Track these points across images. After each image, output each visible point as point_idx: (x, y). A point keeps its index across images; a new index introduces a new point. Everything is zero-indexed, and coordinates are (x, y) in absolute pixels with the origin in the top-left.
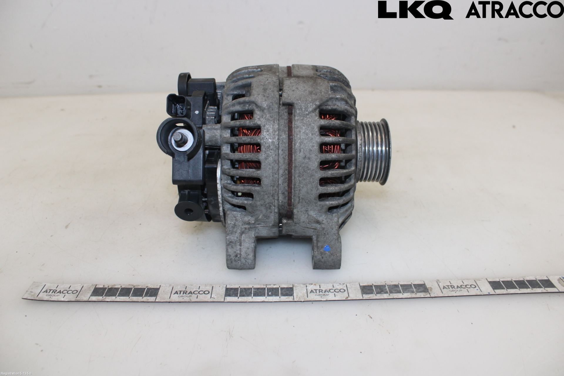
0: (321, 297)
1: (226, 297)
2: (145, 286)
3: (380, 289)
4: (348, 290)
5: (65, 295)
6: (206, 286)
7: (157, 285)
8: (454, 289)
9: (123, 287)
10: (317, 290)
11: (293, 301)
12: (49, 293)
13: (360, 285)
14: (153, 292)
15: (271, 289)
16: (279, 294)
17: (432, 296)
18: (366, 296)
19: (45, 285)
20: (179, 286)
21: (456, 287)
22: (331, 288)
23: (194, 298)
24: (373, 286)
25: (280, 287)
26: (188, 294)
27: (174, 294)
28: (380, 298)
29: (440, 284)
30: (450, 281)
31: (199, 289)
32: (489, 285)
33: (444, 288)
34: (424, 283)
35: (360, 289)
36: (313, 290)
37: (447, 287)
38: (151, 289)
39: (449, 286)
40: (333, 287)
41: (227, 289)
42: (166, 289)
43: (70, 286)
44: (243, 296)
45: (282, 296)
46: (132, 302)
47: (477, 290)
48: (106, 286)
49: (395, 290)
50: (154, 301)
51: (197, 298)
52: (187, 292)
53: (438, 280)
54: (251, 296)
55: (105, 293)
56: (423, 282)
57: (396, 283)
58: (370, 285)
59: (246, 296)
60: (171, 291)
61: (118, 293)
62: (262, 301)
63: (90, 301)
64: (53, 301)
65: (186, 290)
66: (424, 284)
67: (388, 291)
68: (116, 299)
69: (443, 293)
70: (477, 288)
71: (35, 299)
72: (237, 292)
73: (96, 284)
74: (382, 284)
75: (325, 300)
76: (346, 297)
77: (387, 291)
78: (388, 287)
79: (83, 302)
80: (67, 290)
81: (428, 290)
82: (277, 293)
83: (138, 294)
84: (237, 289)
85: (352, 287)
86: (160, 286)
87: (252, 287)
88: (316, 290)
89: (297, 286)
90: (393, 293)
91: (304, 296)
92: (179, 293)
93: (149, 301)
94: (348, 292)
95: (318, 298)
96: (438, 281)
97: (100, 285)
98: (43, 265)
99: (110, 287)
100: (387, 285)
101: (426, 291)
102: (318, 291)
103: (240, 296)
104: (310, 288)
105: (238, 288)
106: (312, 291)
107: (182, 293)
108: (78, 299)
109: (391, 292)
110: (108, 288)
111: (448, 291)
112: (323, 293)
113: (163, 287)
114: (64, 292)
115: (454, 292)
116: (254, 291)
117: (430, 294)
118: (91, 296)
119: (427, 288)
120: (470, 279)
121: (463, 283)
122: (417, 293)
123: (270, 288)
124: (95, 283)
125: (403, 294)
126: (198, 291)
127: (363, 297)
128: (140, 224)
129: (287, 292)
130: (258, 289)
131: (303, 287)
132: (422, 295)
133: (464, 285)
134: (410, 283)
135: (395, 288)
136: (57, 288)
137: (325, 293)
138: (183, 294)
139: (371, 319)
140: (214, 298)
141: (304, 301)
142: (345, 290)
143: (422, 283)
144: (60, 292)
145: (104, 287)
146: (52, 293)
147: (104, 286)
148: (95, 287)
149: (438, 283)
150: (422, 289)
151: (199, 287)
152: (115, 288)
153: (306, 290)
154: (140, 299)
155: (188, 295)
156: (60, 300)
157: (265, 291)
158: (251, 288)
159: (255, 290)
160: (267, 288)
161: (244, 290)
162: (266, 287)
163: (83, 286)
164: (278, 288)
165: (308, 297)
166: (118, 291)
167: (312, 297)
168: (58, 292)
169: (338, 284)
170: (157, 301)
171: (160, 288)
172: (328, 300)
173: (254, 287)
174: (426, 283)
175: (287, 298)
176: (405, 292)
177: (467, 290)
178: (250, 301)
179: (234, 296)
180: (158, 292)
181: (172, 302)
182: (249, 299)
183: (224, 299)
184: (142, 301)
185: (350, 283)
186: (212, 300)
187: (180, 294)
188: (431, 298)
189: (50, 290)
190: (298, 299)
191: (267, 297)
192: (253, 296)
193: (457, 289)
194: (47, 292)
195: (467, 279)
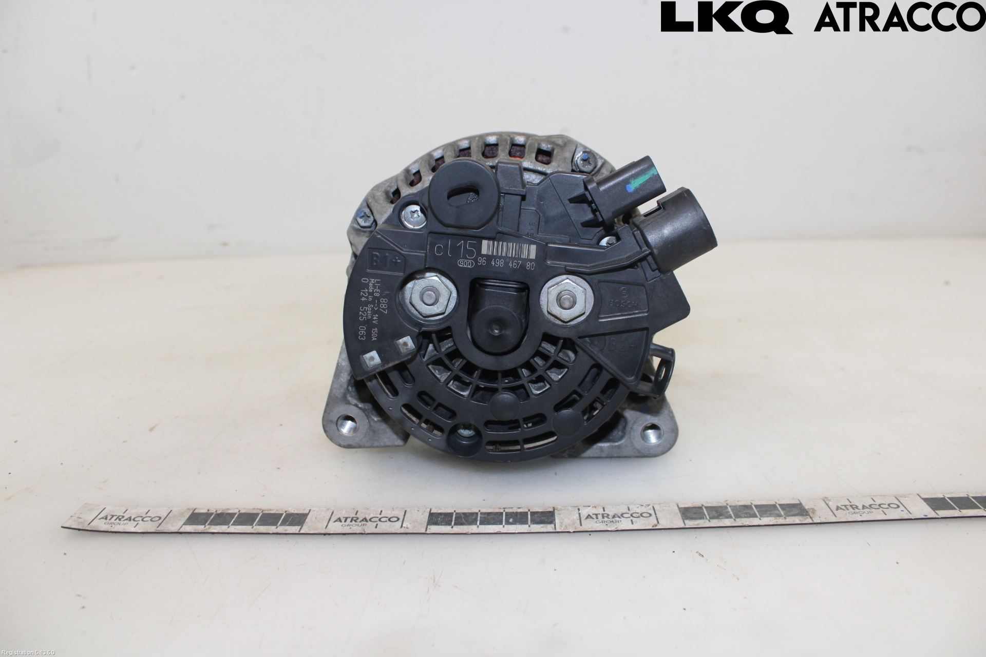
0: (607, 525)
1: (429, 527)
2: (282, 511)
3: (717, 512)
4: (656, 514)
5: (138, 524)
6: (394, 510)
7: (305, 510)
8: (857, 510)
9: (243, 511)
10: (599, 515)
11: (554, 531)
12: (110, 520)
13: (678, 506)
14: (298, 519)
15: (513, 515)
16: (528, 521)
17: (815, 521)
18: (690, 523)
19: (105, 508)
20: (345, 511)
21: (860, 507)
22: (624, 511)
23: (370, 527)
24: (703, 507)
25: (529, 510)
26: (360, 522)
27: (335, 522)
28: (719, 526)
29: (830, 504)
30: (848, 499)
31: (380, 514)
32: (925, 504)
33: (838, 508)
34: (799, 502)
35: (679, 512)
36: (591, 515)
37: (843, 507)
38: (293, 514)
39: (847, 506)
40: (629, 509)
41: (431, 515)
42: (320, 515)
43: (149, 510)
44: (462, 524)
45: (533, 524)
46: (256, 534)
47: (902, 511)
48: (213, 511)
49: (746, 513)
50: (297, 532)
51: (376, 527)
52: (358, 518)
53: (826, 498)
54: (476, 524)
55: (210, 520)
56: (797, 500)
57: (748, 503)
58: (697, 506)
59: (466, 525)
60: (329, 518)
61: (233, 521)
62: (496, 532)
63: (181, 533)
64: (116, 532)
65: (356, 516)
66: (800, 504)
67: (733, 515)
68: (229, 529)
69: (836, 516)
70: (902, 508)
71: (84, 528)
72: (450, 519)
73: (195, 507)
74: (720, 505)
75: (613, 528)
76: (653, 525)
77: (731, 514)
78: (732, 510)
79: (169, 535)
80: (142, 517)
81: (807, 512)
82: (524, 520)
83: (269, 522)
84: (451, 515)
85: (663, 509)
86: (310, 510)
87: (478, 511)
88: (596, 515)
89: (561, 510)
90: (741, 517)
91: (573, 524)
92: (343, 520)
93: (287, 532)
94: (656, 517)
95: (602, 527)
96: (825, 500)
97: (203, 509)
98: (105, 482)
99: (219, 512)
100: (730, 506)
101: (804, 514)
102: (600, 517)
103: (455, 524)
104: (585, 512)
105: (453, 513)
106: (589, 517)
107: (349, 520)
108: (161, 529)
109: (737, 516)
110: (215, 513)
111: (846, 514)
112: (608, 519)
113: (315, 512)
114: (136, 519)
115: (858, 515)
116: (480, 517)
117: (811, 518)
118: (185, 524)
119: (806, 510)
120: (886, 496)
121: (874, 501)
122: (787, 518)
123: (511, 512)
124: (193, 506)
125: (760, 519)
126: (378, 517)
127: (685, 524)
128: (281, 425)
129: (542, 518)
130: (489, 514)
131: (571, 511)
132: (797, 520)
133: (876, 505)
134: (772, 503)
135: (744, 510)
136: (124, 513)
137: (613, 520)
138: (351, 521)
139: (702, 558)
140: (407, 528)
141: (574, 532)
142: (650, 515)
143: (797, 502)
144: (130, 519)
145: (210, 512)
146: (116, 520)
147: (208, 510)
148: (192, 511)
149: (826, 502)
150: (795, 511)
151: (381, 511)
152: (229, 514)
153: (578, 515)
154: (272, 529)
155: (360, 524)
156: (128, 531)
157: (502, 517)
158: (477, 513)
159: (483, 516)
160: (506, 513)
161: (462, 515)
162: (504, 511)
163: (171, 511)
164: (527, 513)
165: (581, 525)
166: (233, 518)
167: (589, 525)
168: (126, 519)
169: (638, 506)
170: (302, 531)
171: (310, 513)
172: (620, 528)
173: (481, 511)
174: (802, 503)
175: (542, 527)
176: (764, 515)
177: (883, 511)
178: (473, 532)
179: (444, 525)
180: (305, 520)
181: (329, 534)
182: (473, 529)
183: (427, 528)
184: (274, 532)
185: (660, 504)
186: (402, 531)
187: (345, 521)
188: (815, 525)
189: (113, 516)
190: (562, 529)
191: (506, 526)
192: (480, 524)
193: (863, 511)
194: (106, 518)
195: (881, 496)
